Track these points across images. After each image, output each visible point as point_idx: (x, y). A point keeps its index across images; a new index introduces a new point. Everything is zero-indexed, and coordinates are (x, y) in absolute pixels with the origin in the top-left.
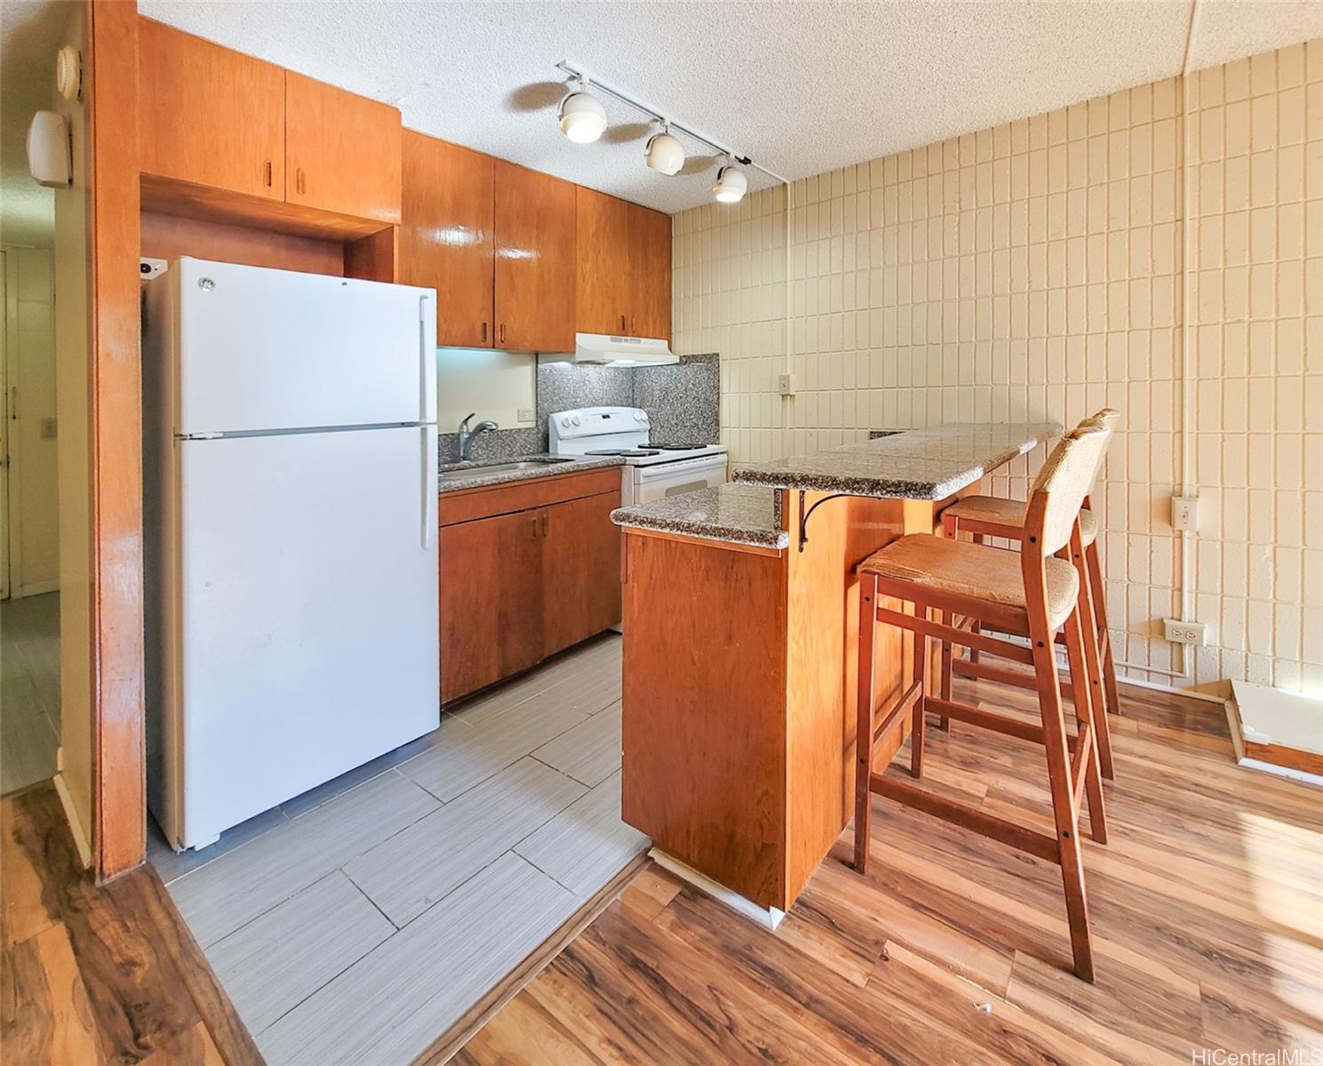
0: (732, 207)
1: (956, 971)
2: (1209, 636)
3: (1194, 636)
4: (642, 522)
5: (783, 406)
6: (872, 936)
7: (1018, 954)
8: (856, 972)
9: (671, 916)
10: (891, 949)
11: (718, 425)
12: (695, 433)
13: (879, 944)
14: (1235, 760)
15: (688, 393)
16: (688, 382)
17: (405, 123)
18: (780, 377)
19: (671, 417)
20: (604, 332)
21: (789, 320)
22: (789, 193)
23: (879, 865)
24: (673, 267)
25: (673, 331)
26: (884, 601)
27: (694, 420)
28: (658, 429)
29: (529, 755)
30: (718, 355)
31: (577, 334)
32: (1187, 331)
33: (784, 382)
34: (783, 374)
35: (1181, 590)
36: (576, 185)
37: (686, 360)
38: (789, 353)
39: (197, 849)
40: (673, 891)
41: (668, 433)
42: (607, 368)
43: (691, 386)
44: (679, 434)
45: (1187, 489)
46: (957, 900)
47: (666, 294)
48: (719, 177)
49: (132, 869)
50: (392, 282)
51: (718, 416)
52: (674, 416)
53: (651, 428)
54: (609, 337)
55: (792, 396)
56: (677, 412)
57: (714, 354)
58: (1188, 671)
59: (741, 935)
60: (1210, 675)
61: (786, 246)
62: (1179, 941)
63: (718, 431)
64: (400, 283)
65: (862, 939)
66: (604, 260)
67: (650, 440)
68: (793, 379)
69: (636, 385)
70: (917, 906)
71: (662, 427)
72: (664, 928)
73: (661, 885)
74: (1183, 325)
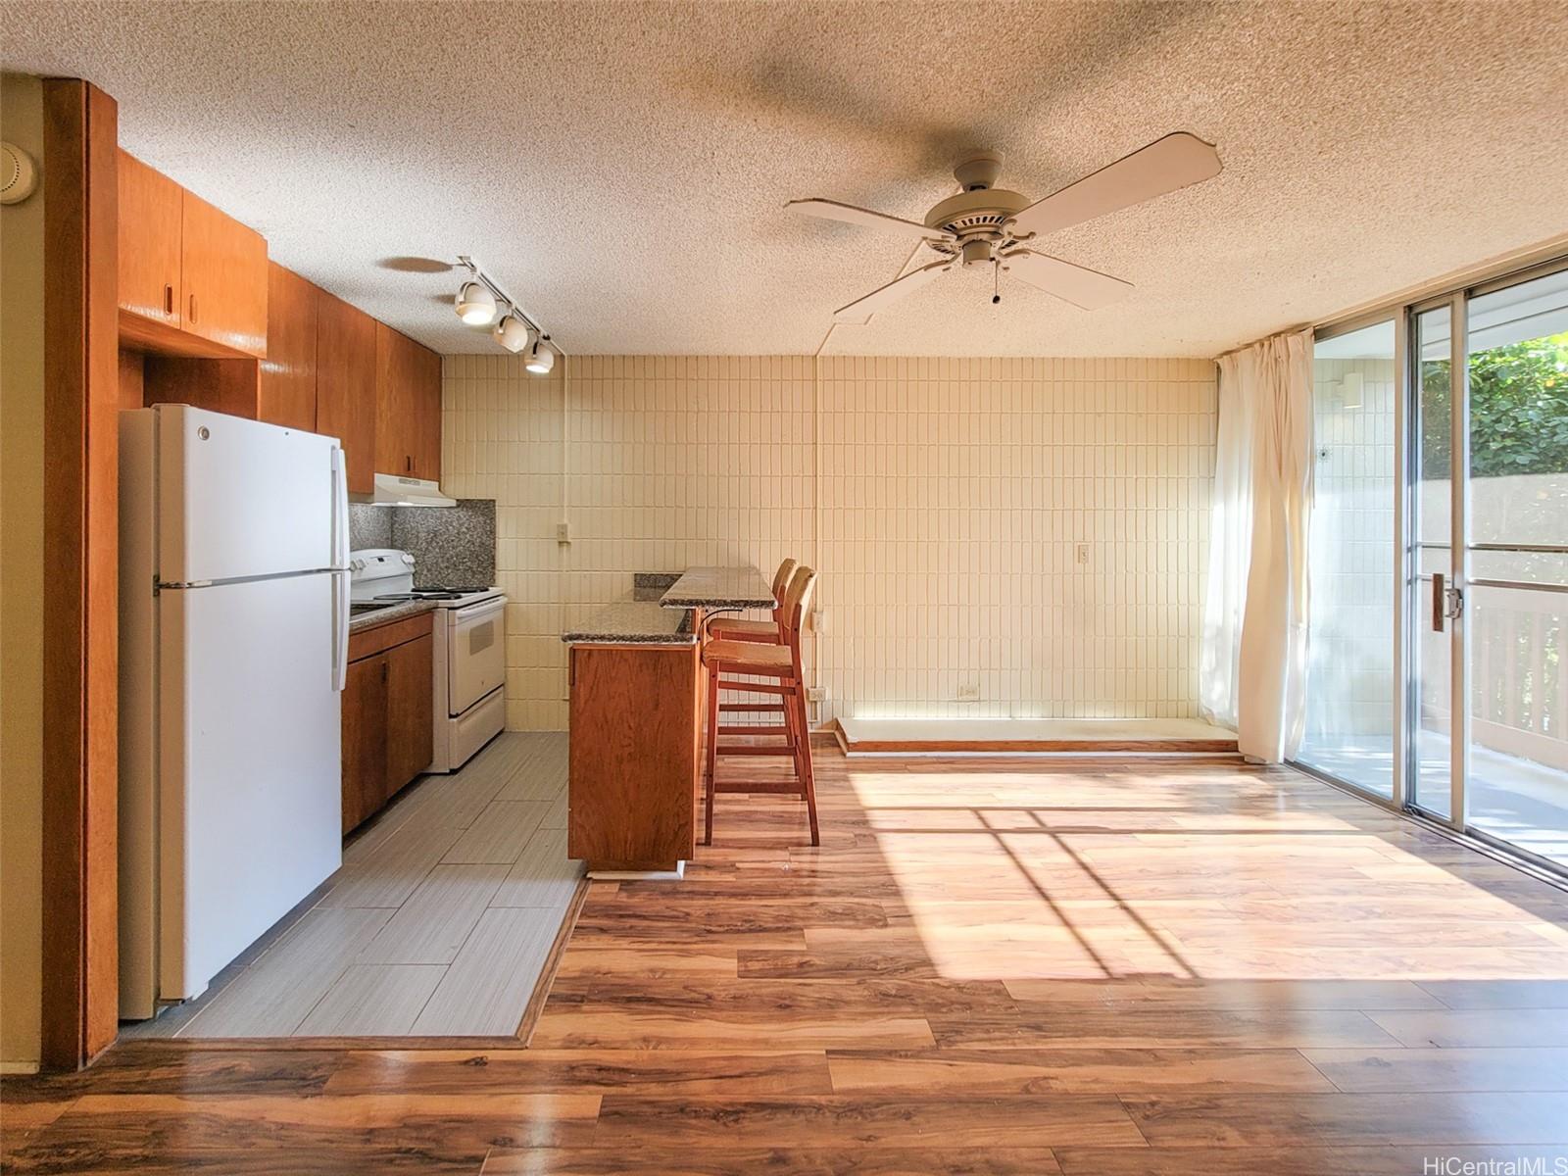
0: (540, 378)
1: (770, 862)
2: (828, 695)
3: (821, 695)
4: (593, 639)
5: (560, 552)
6: (729, 864)
7: (790, 848)
8: (730, 878)
9: (624, 894)
10: (737, 865)
11: (494, 568)
12: (469, 575)
13: (733, 866)
14: (844, 755)
15: (462, 536)
16: (461, 525)
17: (272, 256)
18: (558, 526)
19: (440, 560)
20: (394, 472)
21: (566, 476)
22: (566, 368)
23: (717, 839)
24: (443, 408)
25: (442, 473)
26: (722, 676)
27: (469, 564)
28: (425, 572)
29: (438, 864)
30: (494, 501)
31: (376, 475)
32: (818, 510)
33: (562, 530)
34: (560, 523)
35: (815, 669)
36: (375, 320)
37: (462, 503)
38: (565, 505)
39: (194, 999)
40: (618, 885)
41: (437, 576)
42: (373, 507)
43: (464, 530)
44: (450, 577)
45: (818, 609)
46: (758, 840)
47: (437, 435)
48: (535, 352)
49: (110, 1046)
50: (255, 419)
51: (494, 560)
52: (445, 559)
53: (416, 572)
54: (398, 478)
55: (567, 542)
56: (448, 555)
57: (491, 500)
58: (819, 718)
59: (668, 887)
60: (828, 719)
61: (563, 410)
62: (843, 823)
63: (494, 574)
64: (262, 421)
65: (725, 867)
66: (395, 399)
67: (414, 584)
68: (570, 528)
69: (397, 525)
70: (741, 848)
71: (429, 570)
72: (625, 900)
73: (606, 886)
74: (816, 508)
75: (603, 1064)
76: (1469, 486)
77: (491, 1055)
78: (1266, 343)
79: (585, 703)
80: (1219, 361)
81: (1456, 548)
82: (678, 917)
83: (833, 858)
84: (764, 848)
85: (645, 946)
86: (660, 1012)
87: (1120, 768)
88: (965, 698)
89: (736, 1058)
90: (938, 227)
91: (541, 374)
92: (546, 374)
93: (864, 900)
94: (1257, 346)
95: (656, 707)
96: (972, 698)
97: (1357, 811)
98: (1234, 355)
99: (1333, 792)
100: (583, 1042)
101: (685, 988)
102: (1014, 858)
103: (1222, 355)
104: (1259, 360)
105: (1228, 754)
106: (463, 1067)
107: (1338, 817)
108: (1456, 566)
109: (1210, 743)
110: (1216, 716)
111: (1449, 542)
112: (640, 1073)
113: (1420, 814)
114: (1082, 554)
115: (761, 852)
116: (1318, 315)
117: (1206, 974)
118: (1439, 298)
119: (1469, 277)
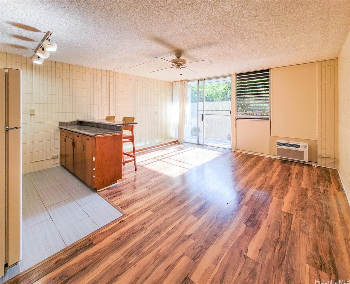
6: (125, 178)
18: (31, 109)
21: (33, 94)
29: (46, 207)
33: (33, 111)
38: (33, 103)
40: (106, 190)
55: (34, 114)
61: (32, 74)
68: (35, 110)
72: (111, 191)
73: (104, 191)
74: (109, 105)
75: (145, 208)
76: (205, 102)
77: (123, 219)
78: (181, 81)
79: (98, 150)
80: (173, 83)
81: (203, 111)
82: (127, 188)
83: (142, 171)
84: (129, 174)
85: (127, 194)
86: (142, 200)
87: (166, 147)
88: (138, 141)
89: (162, 197)
90: (174, 62)
91: (40, 65)
92: (41, 64)
93: (154, 174)
94: (180, 81)
95: (115, 148)
96: (139, 141)
97: (194, 146)
98: (176, 82)
99: (190, 144)
100: (137, 208)
101: (143, 195)
102: (166, 162)
103: (174, 82)
104: (180, 84)
105: (177, 142)
106: (120, 223)
107: (193, 147)
108: (204, 113)
109: (174, 141)
110: (173, 138)
111: (203, 110)
112: (152, 205)
113: (200, 144)
114: (156, 113)
115: (128, 174)
116: (188, 79)
117: (198, 166)
118: (202, 80)
119: (205, 78)
